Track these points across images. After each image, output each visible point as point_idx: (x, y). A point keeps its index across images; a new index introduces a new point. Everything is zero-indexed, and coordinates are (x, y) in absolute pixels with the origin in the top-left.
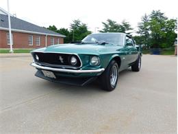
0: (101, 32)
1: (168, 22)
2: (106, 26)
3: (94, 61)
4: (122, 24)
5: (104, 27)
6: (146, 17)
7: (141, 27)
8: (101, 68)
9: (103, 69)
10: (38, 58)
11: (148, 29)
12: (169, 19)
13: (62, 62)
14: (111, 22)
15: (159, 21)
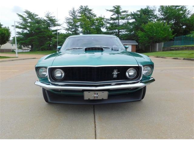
0: (17, 27)
1: (97, 20)
2: (24, 19)
5: (21, 21)
6: (74, 12)
11: (78, 26)
12: (98, 17)
14: (30, 15)
15: (88, 18)
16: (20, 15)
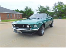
3: (35, 26)
4: (46, 7)
6: (56, 4)
7: (54, 8)
8: (38, 28)
9: (39, 29)
10: (14, 26)
11: (56, 9)
12: (65, 5)
13: (24, 27)
15: (61, 5)
16: (38, 7)
